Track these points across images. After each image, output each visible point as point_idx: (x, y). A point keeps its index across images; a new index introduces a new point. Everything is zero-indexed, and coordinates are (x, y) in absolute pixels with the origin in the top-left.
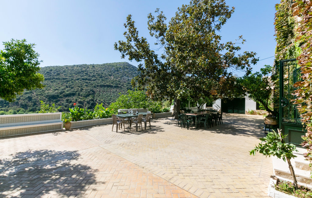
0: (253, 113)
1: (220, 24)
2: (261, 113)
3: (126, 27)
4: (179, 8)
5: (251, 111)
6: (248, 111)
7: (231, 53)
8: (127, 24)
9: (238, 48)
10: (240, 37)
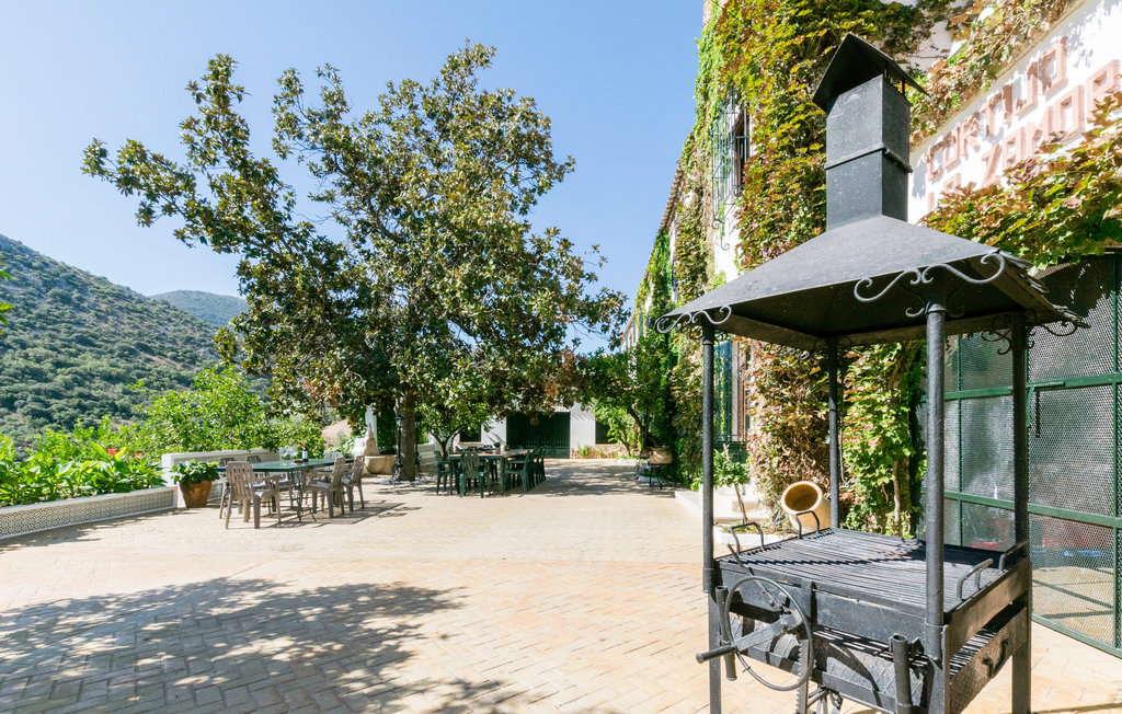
0: (588, 453)
1: (534, 190)
2: (606, 453)
3: (198, 101)
4: (391, 85)
5: (583, 448)
6: (576, 449)
7: (577, 286)
8: (203, 87)
9: (591, 277)
10: (595, 248)
